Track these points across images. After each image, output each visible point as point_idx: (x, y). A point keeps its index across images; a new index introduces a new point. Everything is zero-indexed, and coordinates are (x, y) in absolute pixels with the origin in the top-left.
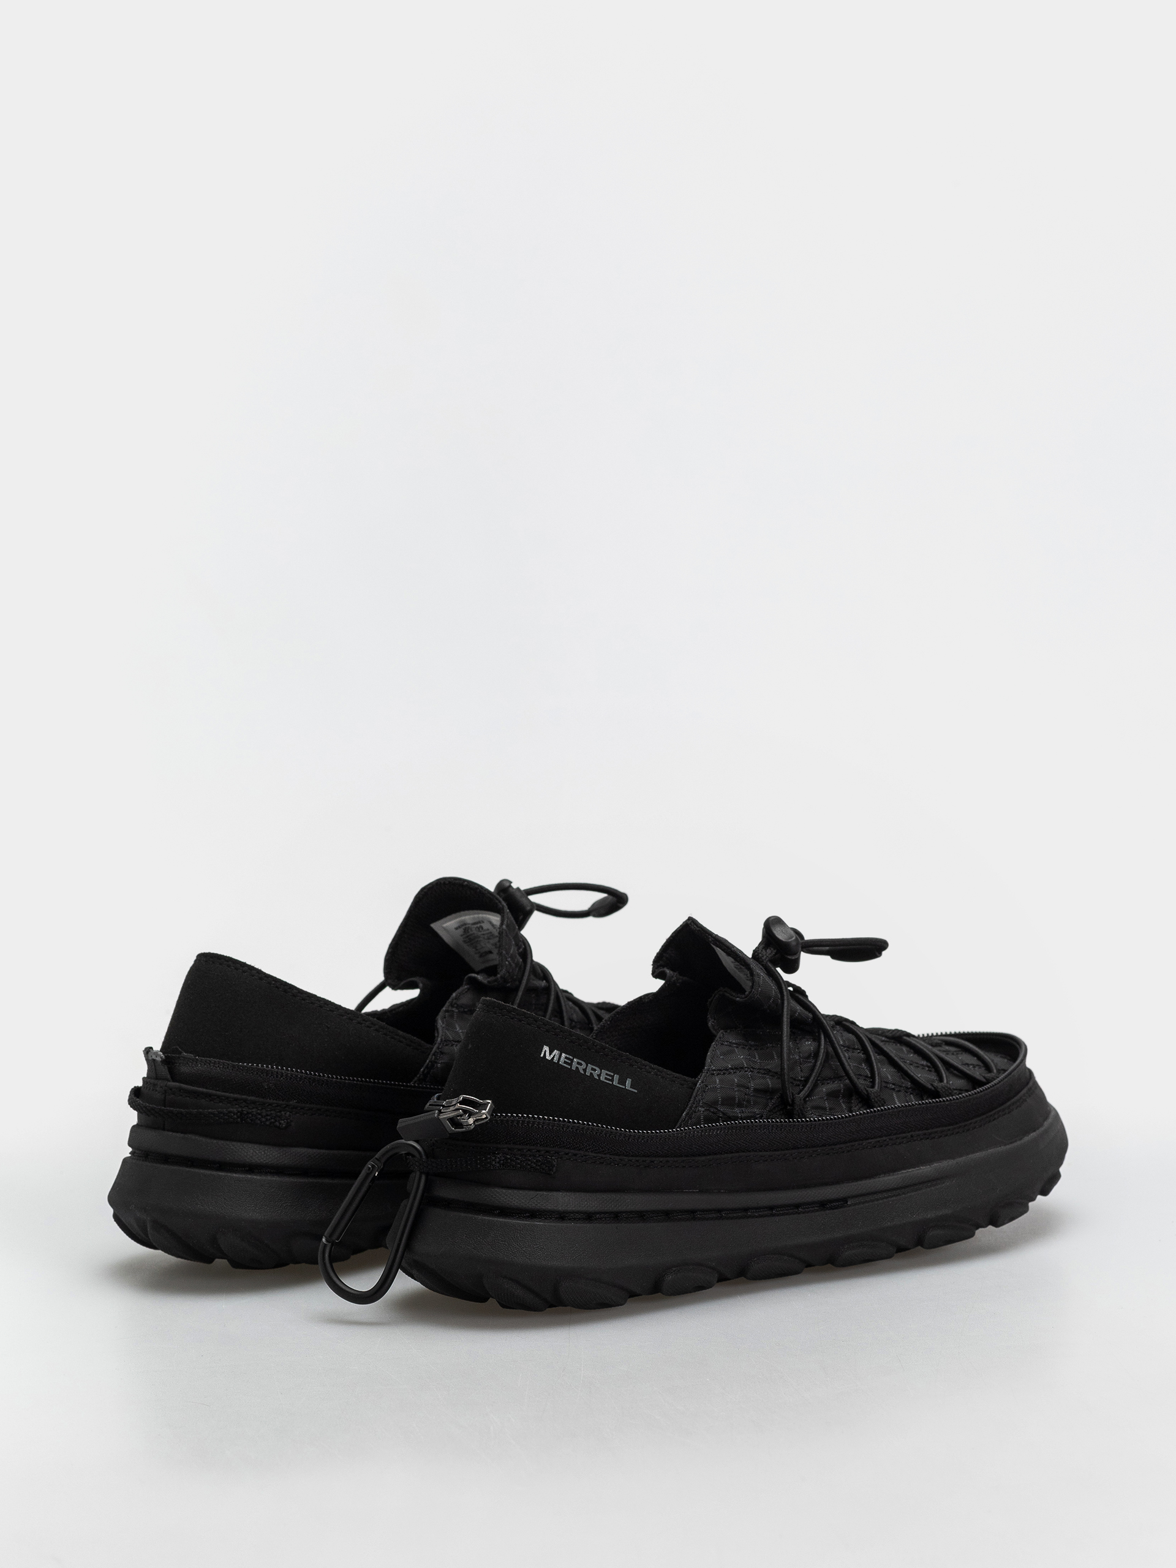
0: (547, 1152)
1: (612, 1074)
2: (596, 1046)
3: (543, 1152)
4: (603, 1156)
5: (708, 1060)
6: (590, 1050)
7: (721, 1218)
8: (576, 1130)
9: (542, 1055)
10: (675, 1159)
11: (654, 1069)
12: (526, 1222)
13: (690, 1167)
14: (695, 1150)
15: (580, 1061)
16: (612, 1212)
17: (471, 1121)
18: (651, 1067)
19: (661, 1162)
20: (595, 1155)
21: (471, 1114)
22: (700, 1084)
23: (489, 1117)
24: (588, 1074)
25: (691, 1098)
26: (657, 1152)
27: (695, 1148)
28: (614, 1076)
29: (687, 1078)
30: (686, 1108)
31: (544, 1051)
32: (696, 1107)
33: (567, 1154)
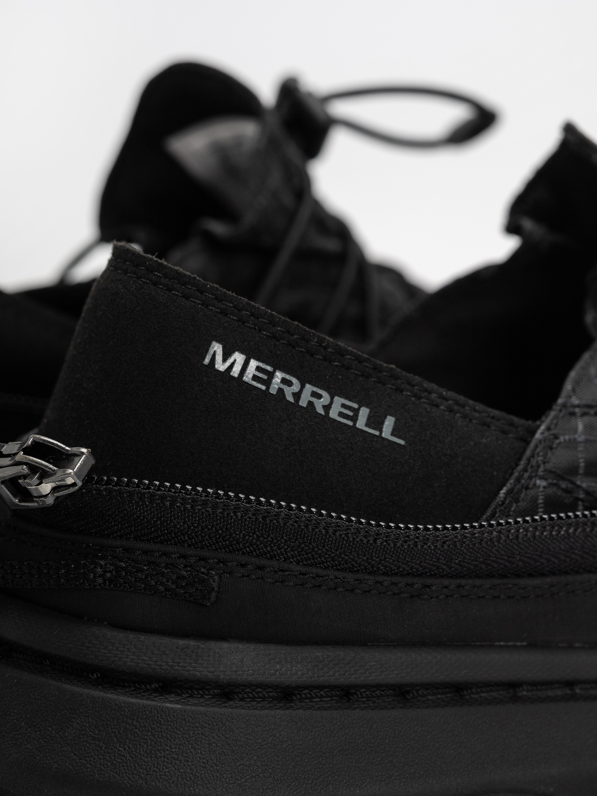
0: (201, 559)
1: (355, 406)
2: (325, 348)
3: (193, 560)
4: (321, 572)
5: (568, 386)
6: (312, 355)
7: (574, 698)
8: (264, 518)
9: (207, 361)
10: (478, 582)
11: (447, 399)
12: (149, 702)
13: (509, 597)
14: (520, 564)
15: (288, 377)
16: (336, 687)
17: (46, 488)
18: (441, 397)
19: (446, 587)
20: (303, 570)
21: (44, 475)
22: (542, 433)
23: (80, 484)
24: (303, 403)
25: (520, 459)
26: (438, 568)
27: (520, 560)
28: (358, 410)
29: (516, 419)
30: (507, 480)
31: (211, 352)
32: (530, 478)
33: (243, 566)
